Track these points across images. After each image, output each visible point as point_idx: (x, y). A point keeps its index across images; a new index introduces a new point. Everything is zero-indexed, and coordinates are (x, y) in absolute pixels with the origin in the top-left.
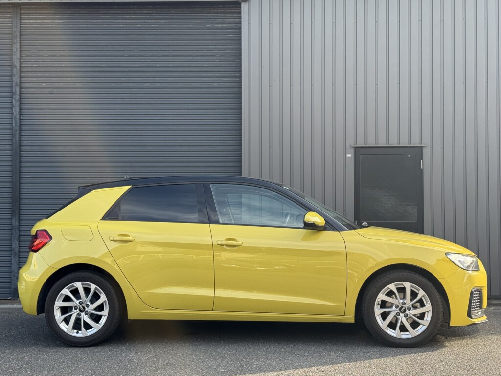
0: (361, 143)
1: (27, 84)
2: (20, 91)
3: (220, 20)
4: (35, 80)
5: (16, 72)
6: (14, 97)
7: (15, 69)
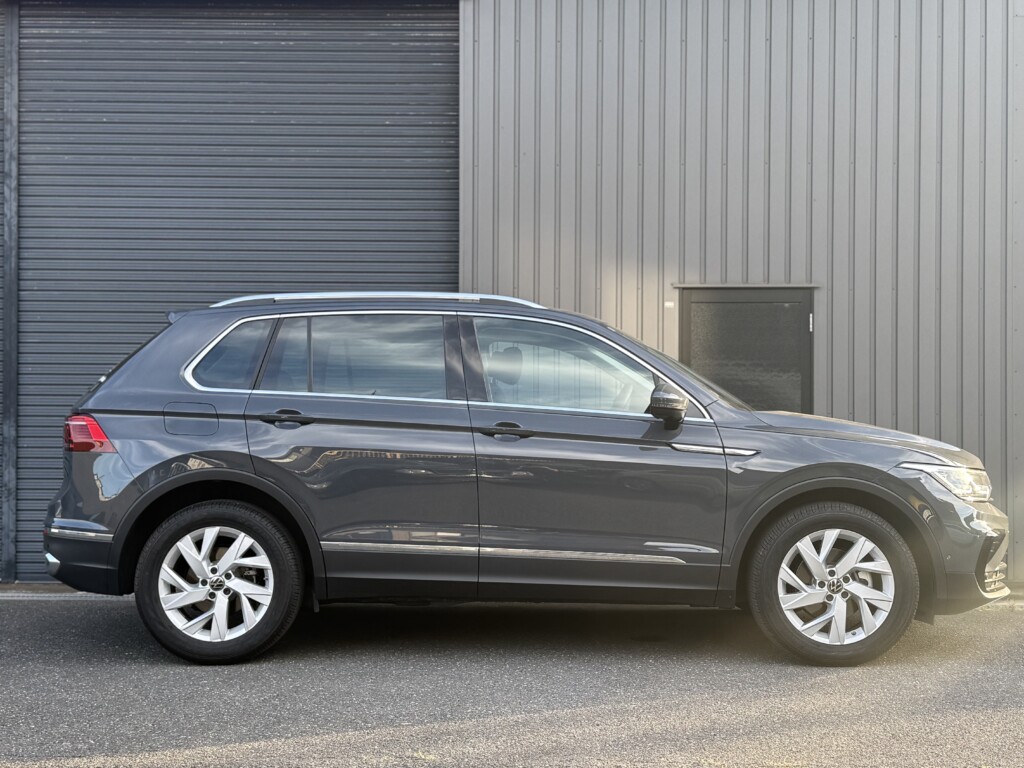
0: (693, 280)
1: (33, 157)
2: (19, 169)
3: (417, 34)
4: (48, 148)
6: (8, 182)
7: (8, 127)
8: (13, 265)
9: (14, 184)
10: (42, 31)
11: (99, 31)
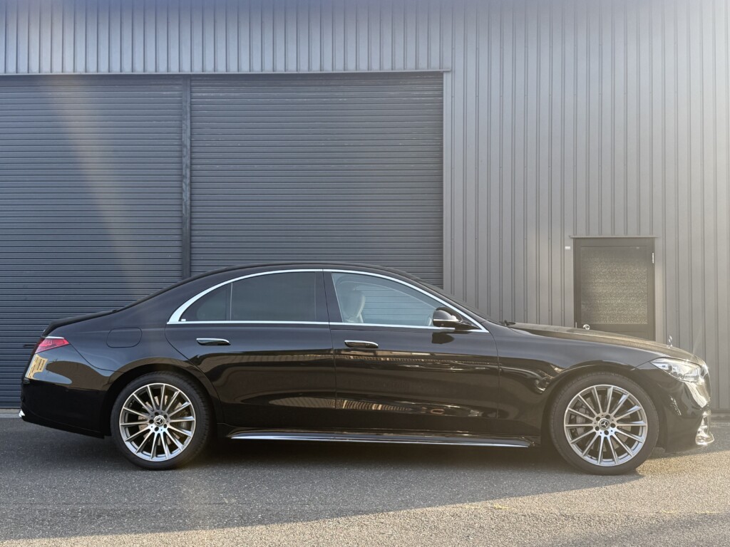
0: (582, 234)
1: (199, 166)
2: (191, 173)
3: (417, 93)
4: (207, 161)
5: (187, 153)
6: (184, 180)
7: (185, 149)
8: (188, 227)
9: (188, 181)
10: (204, 94)
11: (237, 94)
